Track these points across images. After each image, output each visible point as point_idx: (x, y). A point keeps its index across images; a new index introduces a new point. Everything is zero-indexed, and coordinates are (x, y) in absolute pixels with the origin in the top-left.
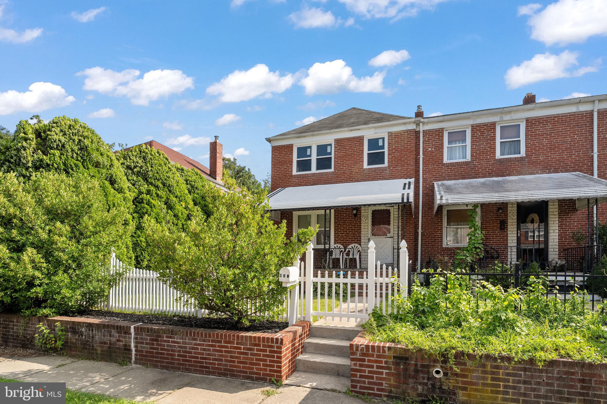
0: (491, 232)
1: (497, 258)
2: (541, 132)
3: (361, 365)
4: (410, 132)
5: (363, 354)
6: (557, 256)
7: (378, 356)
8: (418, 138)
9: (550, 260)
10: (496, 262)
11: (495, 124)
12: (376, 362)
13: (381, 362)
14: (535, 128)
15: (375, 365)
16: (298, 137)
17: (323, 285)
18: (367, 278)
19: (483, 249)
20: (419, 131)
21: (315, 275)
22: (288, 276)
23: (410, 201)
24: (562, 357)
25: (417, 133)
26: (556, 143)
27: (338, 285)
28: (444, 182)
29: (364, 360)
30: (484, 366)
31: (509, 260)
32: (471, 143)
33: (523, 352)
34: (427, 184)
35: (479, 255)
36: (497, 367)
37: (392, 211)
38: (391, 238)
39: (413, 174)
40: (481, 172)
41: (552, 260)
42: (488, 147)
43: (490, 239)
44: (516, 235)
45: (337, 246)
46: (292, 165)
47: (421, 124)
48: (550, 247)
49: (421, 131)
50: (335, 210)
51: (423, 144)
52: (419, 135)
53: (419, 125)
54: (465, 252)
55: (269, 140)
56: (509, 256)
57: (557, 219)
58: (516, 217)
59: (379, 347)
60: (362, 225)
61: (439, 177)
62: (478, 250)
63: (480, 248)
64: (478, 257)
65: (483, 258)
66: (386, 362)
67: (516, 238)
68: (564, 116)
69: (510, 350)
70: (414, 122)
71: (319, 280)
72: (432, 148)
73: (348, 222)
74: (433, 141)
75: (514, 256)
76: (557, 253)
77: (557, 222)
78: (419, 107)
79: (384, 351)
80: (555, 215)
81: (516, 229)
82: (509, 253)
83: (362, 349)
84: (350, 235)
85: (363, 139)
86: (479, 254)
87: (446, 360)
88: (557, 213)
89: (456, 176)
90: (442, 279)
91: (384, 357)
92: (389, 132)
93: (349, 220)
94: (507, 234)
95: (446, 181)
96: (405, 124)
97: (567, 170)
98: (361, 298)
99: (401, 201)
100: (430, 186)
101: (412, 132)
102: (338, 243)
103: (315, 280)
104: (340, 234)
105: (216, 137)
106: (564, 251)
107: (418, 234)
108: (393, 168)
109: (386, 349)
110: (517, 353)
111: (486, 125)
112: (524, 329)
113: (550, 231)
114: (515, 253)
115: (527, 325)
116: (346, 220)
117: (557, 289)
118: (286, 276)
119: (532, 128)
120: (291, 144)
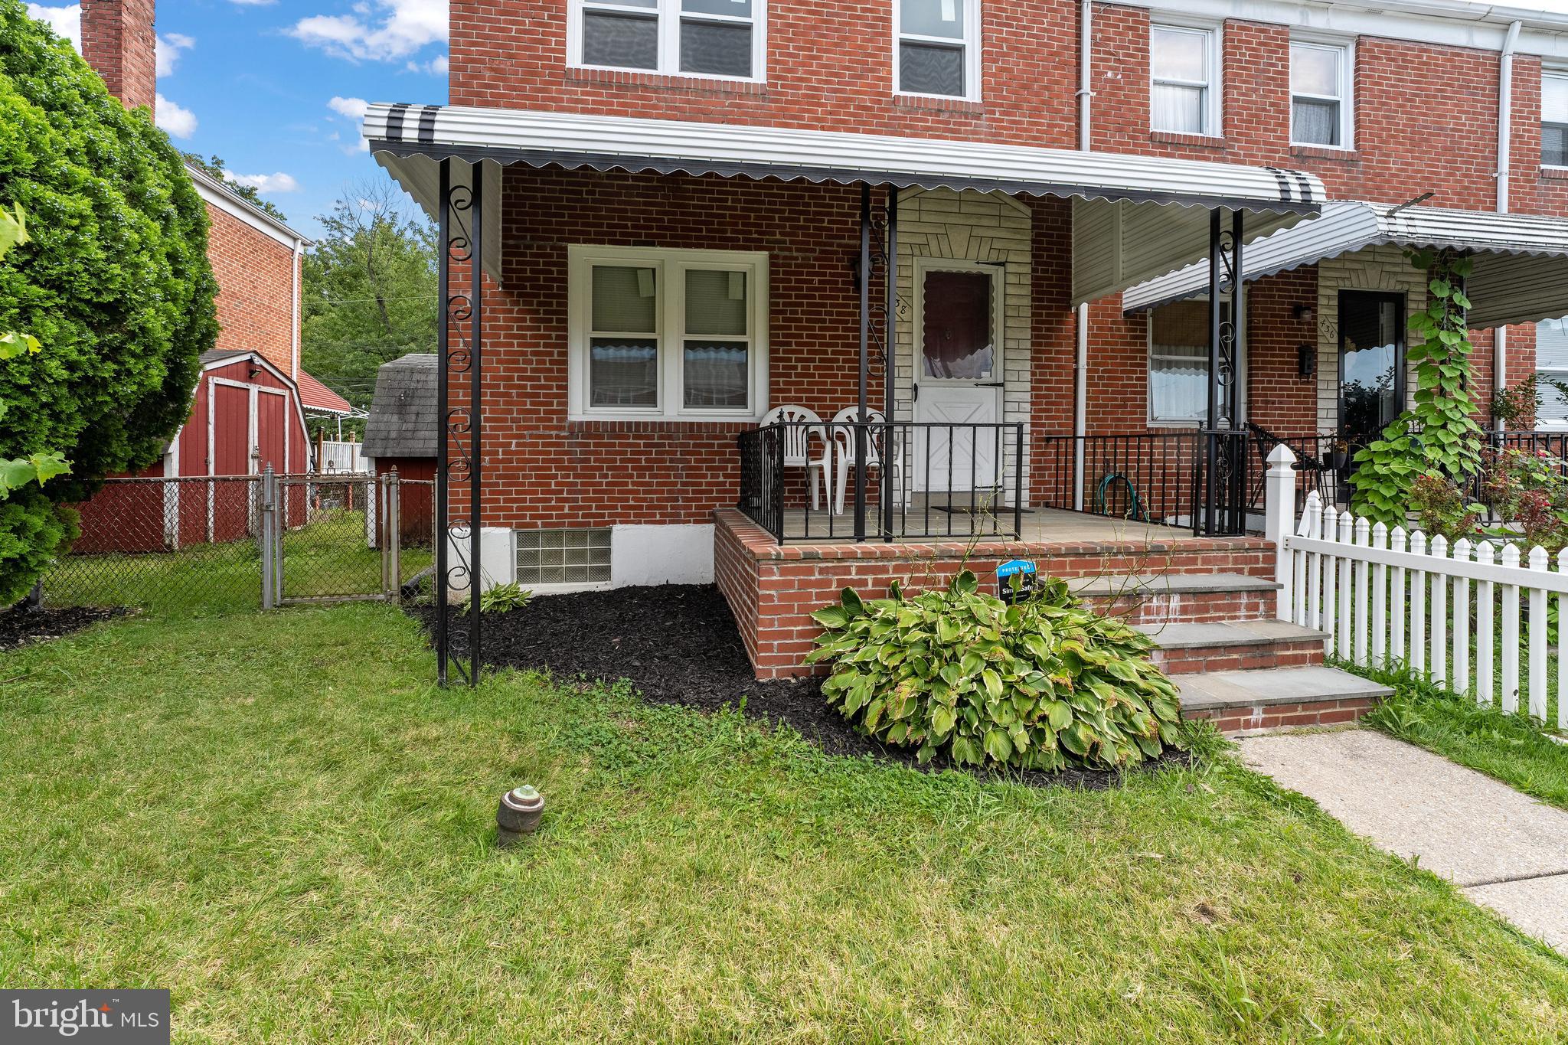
0: (1277, 382)
2: (1392, 85)
8: (1079, 21)
11: (1287, 33)
32: (1225, 81)
37: (998, 282)
38: (993, 390)
42: (1270, 104)
43: (1273, 403)
45: (791, 414)
46: (564, 20)
50: (771, 257)
58: (1335, 338)
68: (1440, 52)
72: (1115, 71)
73: (831, 313)
74: (1118, 47)
81: (1336, 376)
84: (839, 368)
93: (832, 306)
94: (1315, 390)
102: (787, 400)
104: (798, 360)
107: (1076, 378)
108: (1002, 113)
111: (1264, 29)
116: (824, 305)
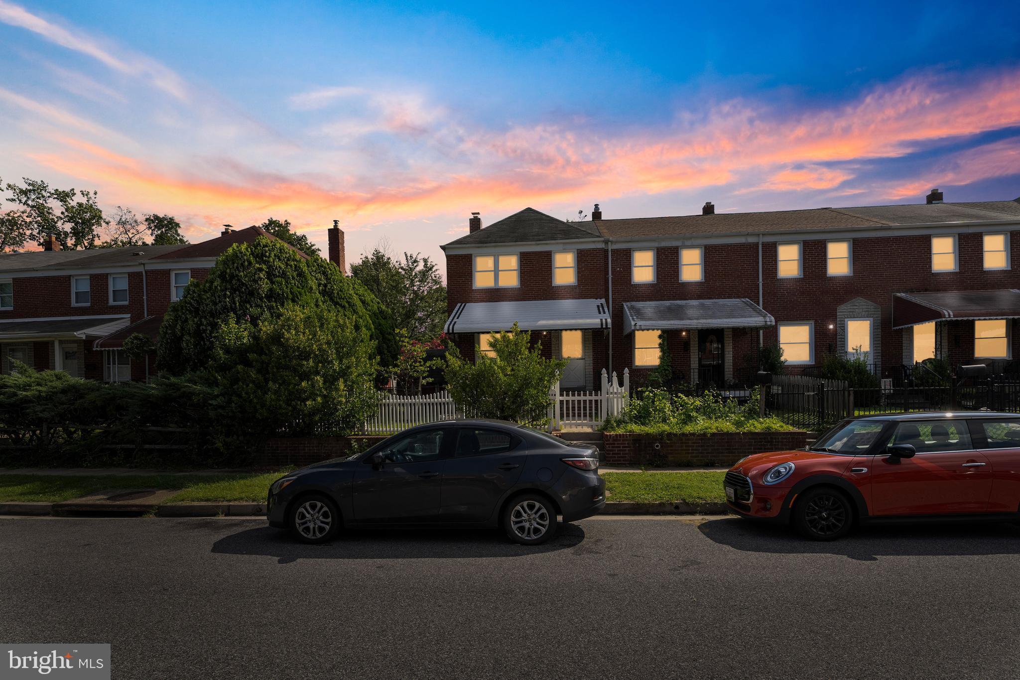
0: (676, 354)
1: (683, 378)
2: (717, 259)
3: (613, 447)
4: (599, 250)
5: (614, 440)
6: (732, 376)
7: (623, 440)
8: (606, 257)
9: (726, 379)
10: (682, 382)
11: (678, 248)
12: (622, 444)
13: (625, 444)
14: (712, 255)
15: (621, 446)
16: (479, 247)
17: (579, 401)
18: (601, 396)
19: (671, 371)
20: (608, 250)
21: (562, 395)
22: (555, 395)
23: (608, 327)
24: (718, 431)
25: (606, 251)
26: (729, 270)
27: (585, 401)
28: (633, 303)
29: (614, 444)
30: (682, 440)
31: (692, 380)
32: (657, 265)
33: (701, 430)
34: (616, 305)
35: (667, 377)
36: (688, 440)
37: (582, 332)
38: (582, 360)
39: (603, 294)
40: (666, 295)
41: (727, 380)
42: (672, 271)
43: (676, 360)
44: (697, 356)
46: (472, 277)
47: (610, 243)
48: (726, 367)
49: (610, 250)
51: (612, 263)
52: (608, 253)
53: (608, 244)
54: (657, 374)
55: (443, 248)
56: (692, 377)
57: (731, 341)
58: (697, 339)
59: (623, 435)
60: (553, 346)
61: (627, 298)
62: (667, 372)
63: (668, 370)
64: (667, 378)
65: (671, 379)
66: (628, 444)
67: (697, 359)
68: (736, 246)
69: (694, 430)
70: (603, 241)
71: (565, 398)
72: (620, 268)
74: (621, 261)
75: (697, 377)
76: (732, 373)
77: (731, 344)
78: (596, 206)
79: (627, 437)
80: (730, 338)
81: (697, 351)
82: (692, 374)
83: (613, 437)
85: (551, 255)
86: (668, 375)
87: (662, 439)
88: (731, 336)
89: (644, 298)
90: (651, 395)
91: (627, 440)
92: (578, 250)
94: (690, 355)
95: (635, 303)
96: (594, 242)
97: (739, 296)
98: (579, 418)
99: (600, 327)
100: (620, 307)
101: (601, 250)
103: (561, 398)
105: (336, 222)
106: (737, 369)
107: (609, 355)
108: (583, 287)
109: (628, 436)
110: (698, 431)
111: (670, 248)
112: (701, 421)
113: (726, 353)
114: (697, 374)
115: (703, 419)
117: (720, 399)
118: (554, 395)
119: (710, 255)
120: (470, 254)
